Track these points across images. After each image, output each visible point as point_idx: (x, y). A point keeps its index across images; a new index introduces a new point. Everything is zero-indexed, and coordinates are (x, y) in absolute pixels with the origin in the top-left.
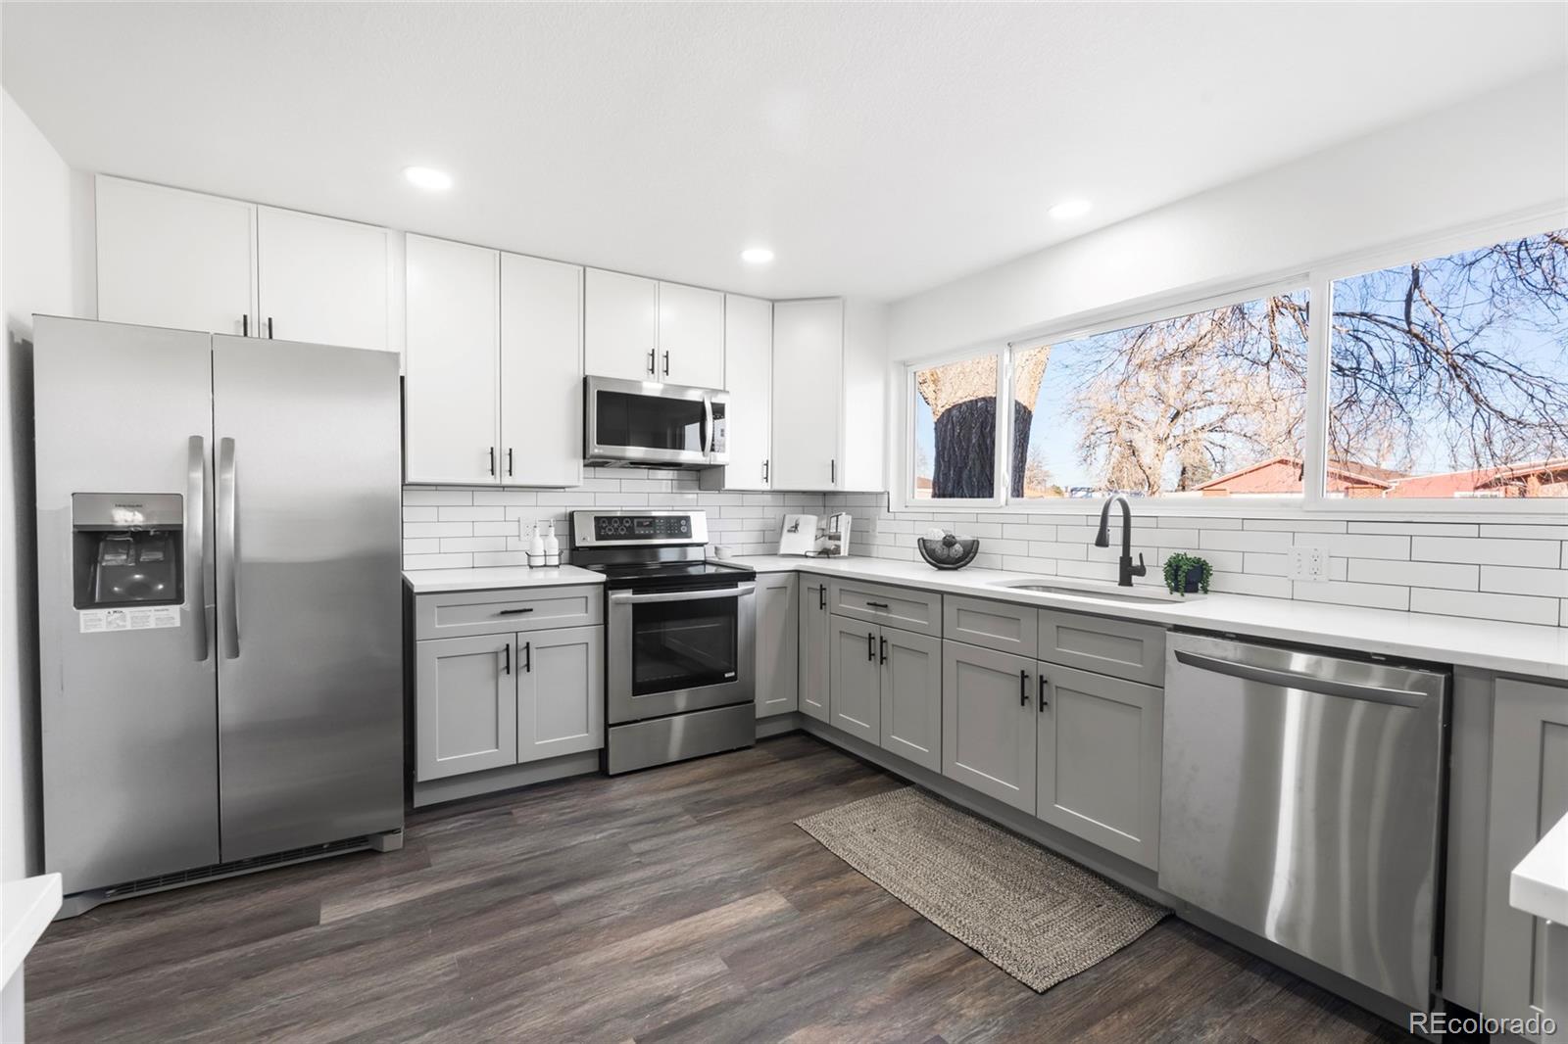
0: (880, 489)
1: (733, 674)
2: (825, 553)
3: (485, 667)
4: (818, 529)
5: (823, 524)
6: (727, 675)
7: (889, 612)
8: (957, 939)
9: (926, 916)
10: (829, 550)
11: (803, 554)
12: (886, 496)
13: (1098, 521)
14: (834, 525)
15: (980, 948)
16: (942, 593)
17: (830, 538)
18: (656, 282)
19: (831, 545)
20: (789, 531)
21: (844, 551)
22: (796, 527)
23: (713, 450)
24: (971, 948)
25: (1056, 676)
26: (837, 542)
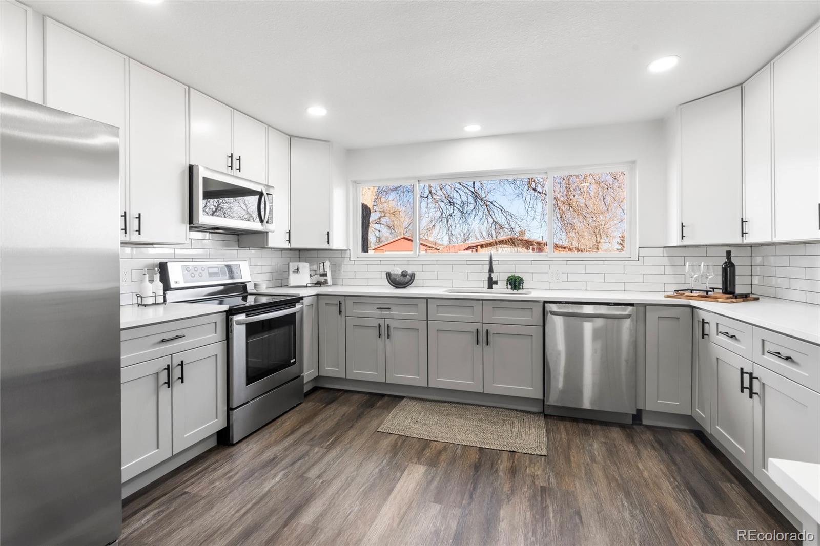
0: (345, 248)
1: (294, 360)
2: (319, 284)
3: (150, 384)
4: (310, 271)
5: (315, 267)
6: (291, 361)
7: (390, 311)
8: (501, 450)
9: (481, 446)
10: (321, 282)
11: (305, 285)
12: (349, 251)
13: (488, 263)
14: (322, 268)
15: (514, 450)
16: (427, 299)
17: (321, 275)
18: (232, 109)
19: (322, 279)
20: (293, 272)
21: (330, 282)
22: (298, 269)
23: (267, 222)
24: (510, 451)
25: (493, 329)
26: (325, 278)
